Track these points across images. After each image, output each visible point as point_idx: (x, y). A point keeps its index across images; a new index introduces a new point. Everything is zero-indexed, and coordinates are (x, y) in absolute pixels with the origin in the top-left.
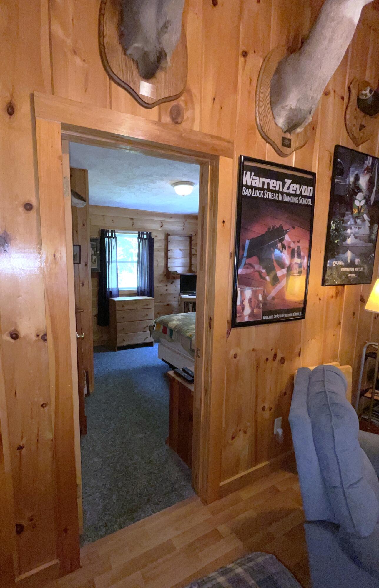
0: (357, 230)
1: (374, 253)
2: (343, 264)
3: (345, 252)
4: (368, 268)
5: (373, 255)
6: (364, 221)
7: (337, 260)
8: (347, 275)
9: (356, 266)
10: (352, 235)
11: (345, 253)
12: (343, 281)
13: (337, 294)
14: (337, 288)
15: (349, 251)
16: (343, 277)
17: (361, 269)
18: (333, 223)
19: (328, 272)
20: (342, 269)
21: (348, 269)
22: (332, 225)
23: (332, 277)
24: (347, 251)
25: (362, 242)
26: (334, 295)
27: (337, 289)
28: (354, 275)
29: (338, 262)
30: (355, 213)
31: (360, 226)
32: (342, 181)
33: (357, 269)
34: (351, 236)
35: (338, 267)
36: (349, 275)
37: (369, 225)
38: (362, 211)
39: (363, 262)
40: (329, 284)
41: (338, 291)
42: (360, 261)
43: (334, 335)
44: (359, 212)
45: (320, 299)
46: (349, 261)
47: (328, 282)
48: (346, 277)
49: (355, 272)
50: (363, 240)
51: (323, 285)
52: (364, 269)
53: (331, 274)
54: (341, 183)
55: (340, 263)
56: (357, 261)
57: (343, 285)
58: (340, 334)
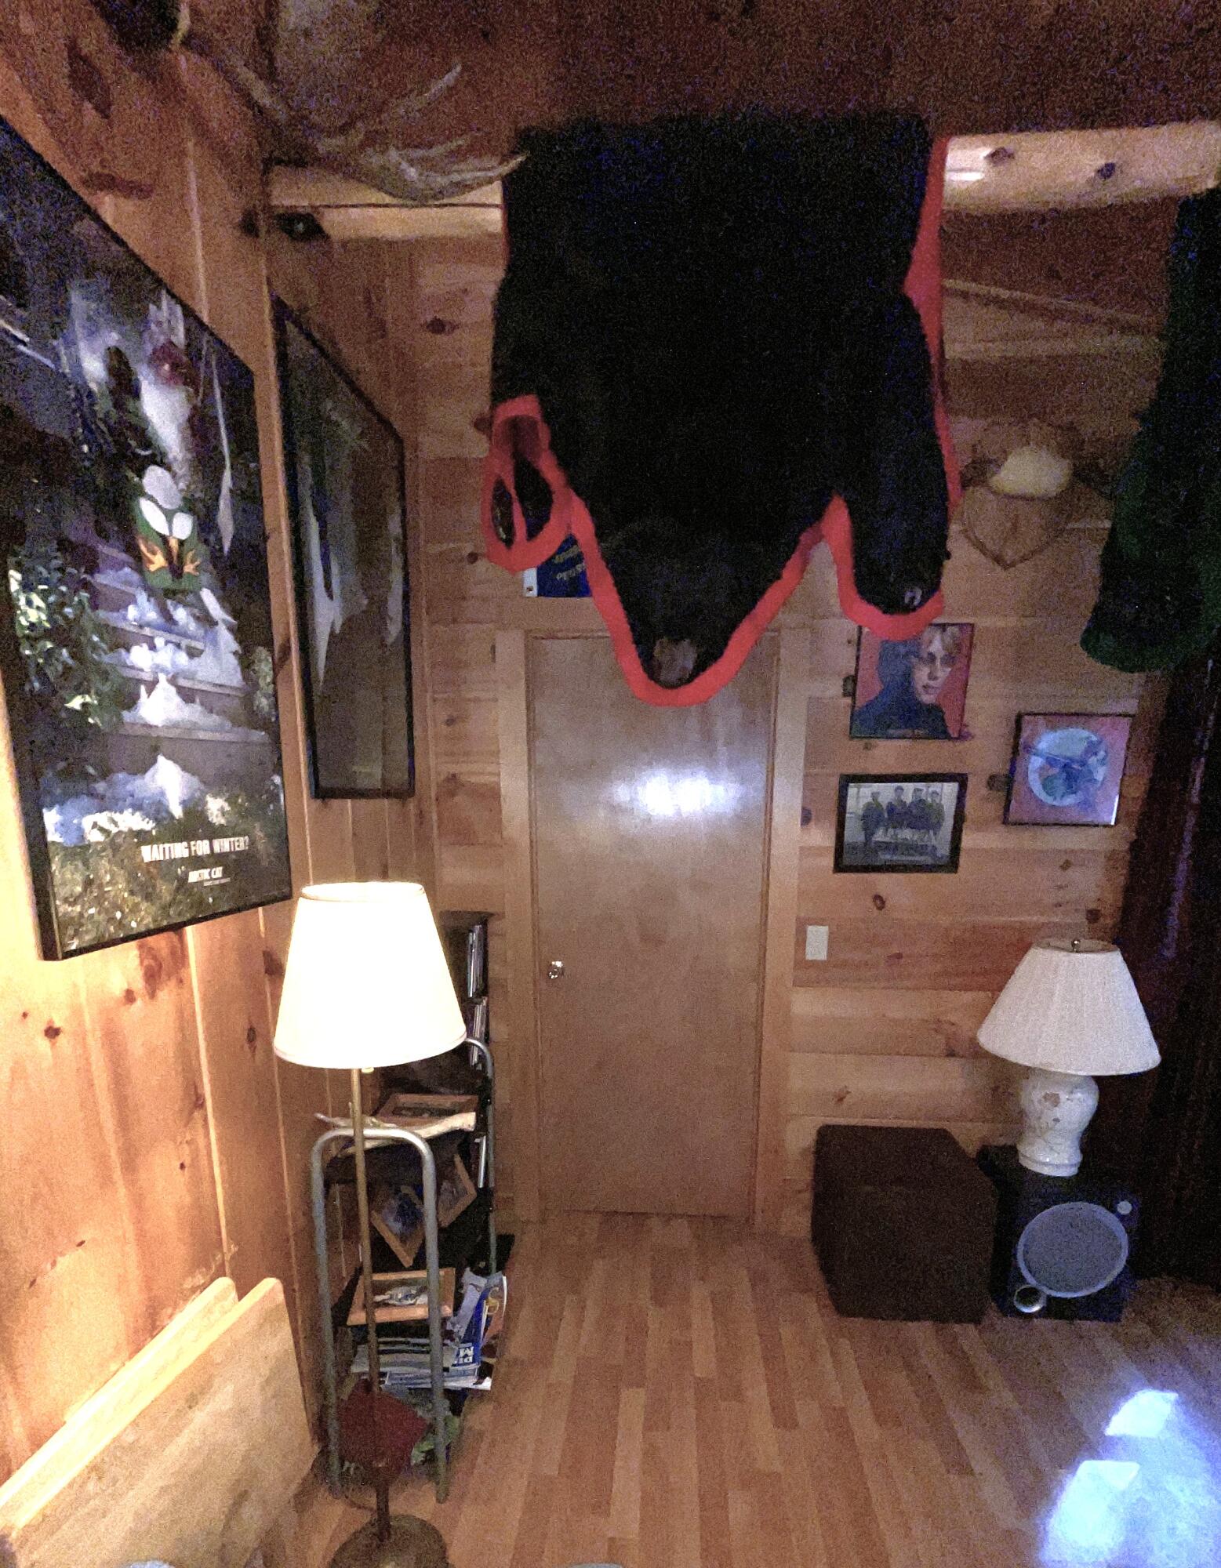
0: (182, 658)
1: (281, 774)
2: (148, 825)
3: (143, 766)
4: (268, 836)
5: (277, 780)
6: (205, 619)
7: (104, 804)
8: (183, 880)
9: (213, 832)
10: (162, 677)
11: (145, 771)
12: (165, 908)
13: (153, 977)
14: (140, 947)
15: (161, 759)
16: (165, 889)
17: (241, 843)
18: (26, 586)
19: (66, 877)
20: (150, 853)
21: (179, 850)
22: (22, 602)
23: (99, 901)
24: (155, 761)
25: (215, 719)
26: (139, 984)
27: (146, 952)
28: (218, 872)
29: (117, 816)
30: (153, 568)
31: (199, 645)
32: (27, 339)
33: (223, 845)
34: (155, 682)
35: (121, 846)
36: (194, 877)
37: (235, 646)
38: (189, 568)
39: (243, 814)
40: (88, 938)
41: (155, 958)
42: (227, 808)
43: (182, 1166)
44: (175, 567)
45: (52, 1032)
46: (177, 812)
47: (76, 934)
48: (178, 889)
49: (215, 859)
50: (222, 712)
51: (50, 950)
52: (252, 843)
53: (88, 883)
54: (22, 348)
55: (131, 821)
56: (216, 808)
57: (177, 928)
58: (208, 1146)
